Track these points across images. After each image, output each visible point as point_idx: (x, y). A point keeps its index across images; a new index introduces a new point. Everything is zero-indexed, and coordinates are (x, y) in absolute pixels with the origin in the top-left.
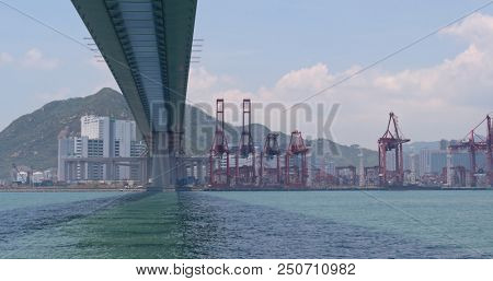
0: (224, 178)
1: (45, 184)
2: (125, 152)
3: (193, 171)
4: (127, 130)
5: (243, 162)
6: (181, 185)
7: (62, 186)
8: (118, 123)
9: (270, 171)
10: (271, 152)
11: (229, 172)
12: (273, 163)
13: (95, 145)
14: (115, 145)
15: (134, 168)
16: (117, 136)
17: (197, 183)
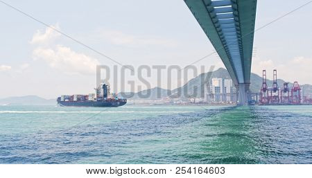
0: (267, 100)
1: (200, 103)
2: (228, 91)
3: (254, 98)
4: (229, 83)
5: (274, 94)
6: (250, 103)
7: (206, 103)
8: (225, 80)
9: (285, 97)
10: (286, 90)
11: (269, 98)
12: (286, 94)
13: (217, 89)
14: (225, 88)
15: (232, 97)
16: (225, 85)
17: (256, 102)
